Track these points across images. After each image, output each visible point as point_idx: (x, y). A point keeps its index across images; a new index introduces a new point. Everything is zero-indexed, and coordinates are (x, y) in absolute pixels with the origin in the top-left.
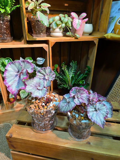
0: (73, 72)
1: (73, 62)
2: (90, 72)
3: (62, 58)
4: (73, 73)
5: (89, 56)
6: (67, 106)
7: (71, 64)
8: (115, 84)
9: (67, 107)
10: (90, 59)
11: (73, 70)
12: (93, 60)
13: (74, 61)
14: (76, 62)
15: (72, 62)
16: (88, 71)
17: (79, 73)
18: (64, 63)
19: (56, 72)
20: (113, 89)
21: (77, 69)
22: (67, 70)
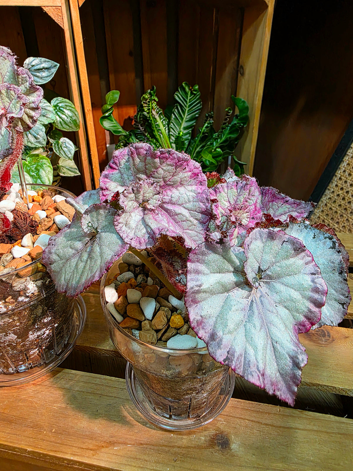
0: (184, 125)
2: (246, 120)
3: (147, 77)
4: (185, 128)
5: (241, 60)
6: (85, 256)
7: (178, 96)
9: (81, 265)
10: (247, 72)
11: (184, 119)
12: (257, 71)
13: (191, 84)
14: (197, 87)
15: (184, 89)
16: (241, 119)
17: (207, 127)
18: (151, 90)
19: (112, 121)
20: (337, 186)
21: (199, 115)
22: (159, 116)
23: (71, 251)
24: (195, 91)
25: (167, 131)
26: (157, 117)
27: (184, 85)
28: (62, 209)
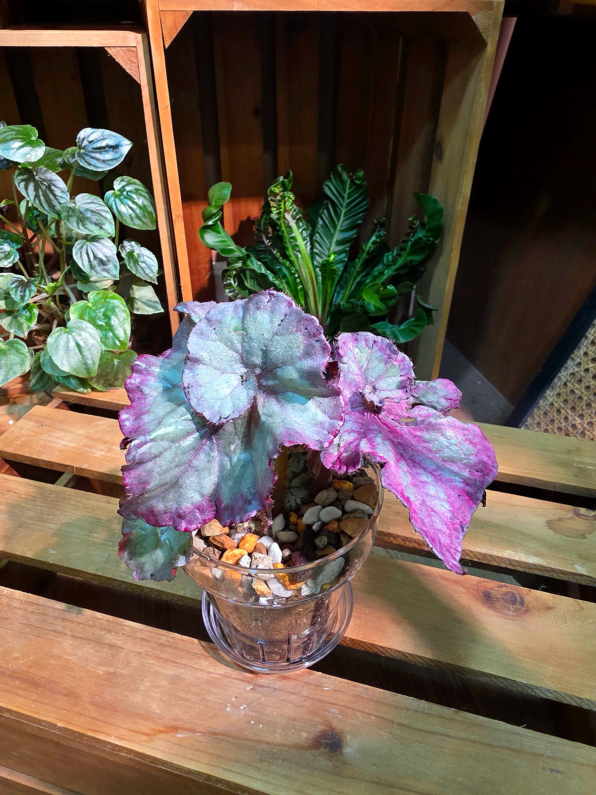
0: (338, 236)
1: (345, 176)
2: (438, 231)
4: (339, 243)
7: (329, 189)
10: (447, 154)
11: (339, 227)
12: (463, 156)
13: (352, 169)
14: (361, 174)
15: (339, 176)
16: (429, 230)
17: (373, 243)
18: (285, 178)
19: (219, 233)
21: (363, 220)
22: (297, 223)
24: (358, 179)
25: (308, 249)
26: (293, 223)
27: (339, 169)
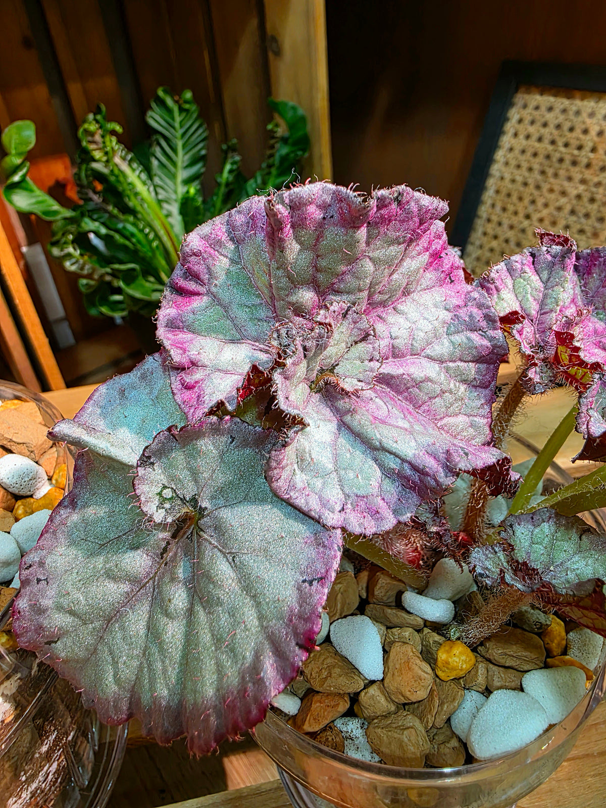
0: (182, 175)
1: (169, 101)
3: (75, 90)
4: (188, 182)
5: (269, 26)
7: (155, 118)
8: (489, 195)
10: (287, 44)
11: (180, 164)
12: (309, 42)
13: (175, 91)
14: (188, 95)
15: (162, 103)
16: (295, 144)
17: (231, 171)
18: (95, 114)
19: (31, 191)
20: (485, 234)
21: (208, 149)
22: (130, 165)
23: (115, 590)
24: (186, 102)
25: (153, 194)
26: (125, 167)
27: (160, 93)
28: (7, 439)
